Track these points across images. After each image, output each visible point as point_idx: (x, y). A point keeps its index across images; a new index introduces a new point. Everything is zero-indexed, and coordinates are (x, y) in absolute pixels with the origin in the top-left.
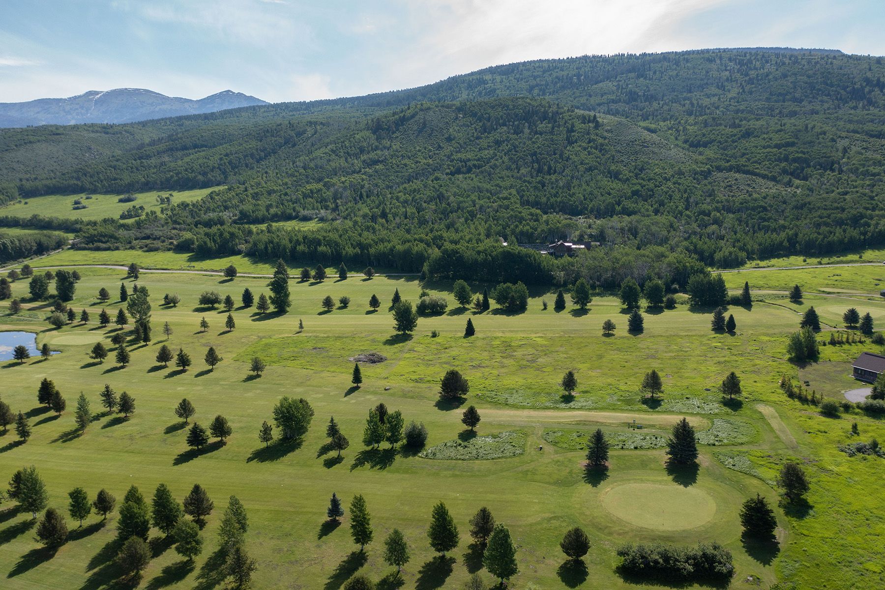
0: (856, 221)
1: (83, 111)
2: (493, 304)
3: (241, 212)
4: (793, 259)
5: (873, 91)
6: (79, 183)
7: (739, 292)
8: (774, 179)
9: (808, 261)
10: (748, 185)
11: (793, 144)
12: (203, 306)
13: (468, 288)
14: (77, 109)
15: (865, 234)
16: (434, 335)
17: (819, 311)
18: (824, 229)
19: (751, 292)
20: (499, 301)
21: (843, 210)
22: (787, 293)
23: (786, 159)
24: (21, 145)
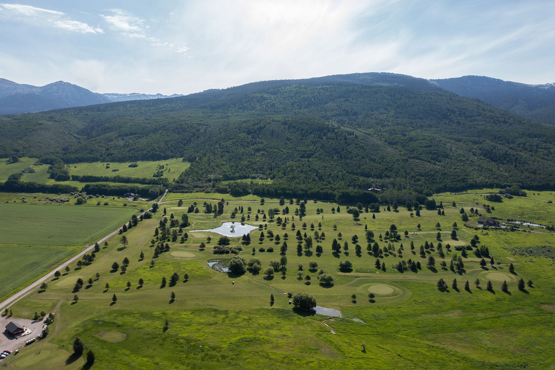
0: (463, 180)
2: (369, 210)
4: (447, 193)
5: (451, 115)
7: (439, 204)
8: (429, 162)
9: (452, 194)
10: (422, 165)
11: (431, 146)
13: (362, 205)
15: (466, 184)
16: (365, 218)
17: (464, 208)
18: (455, 183)
19: (442, 204)
20: (371, 209)
21: (459, 176)
22: (452, 204)
23: (431, 153)
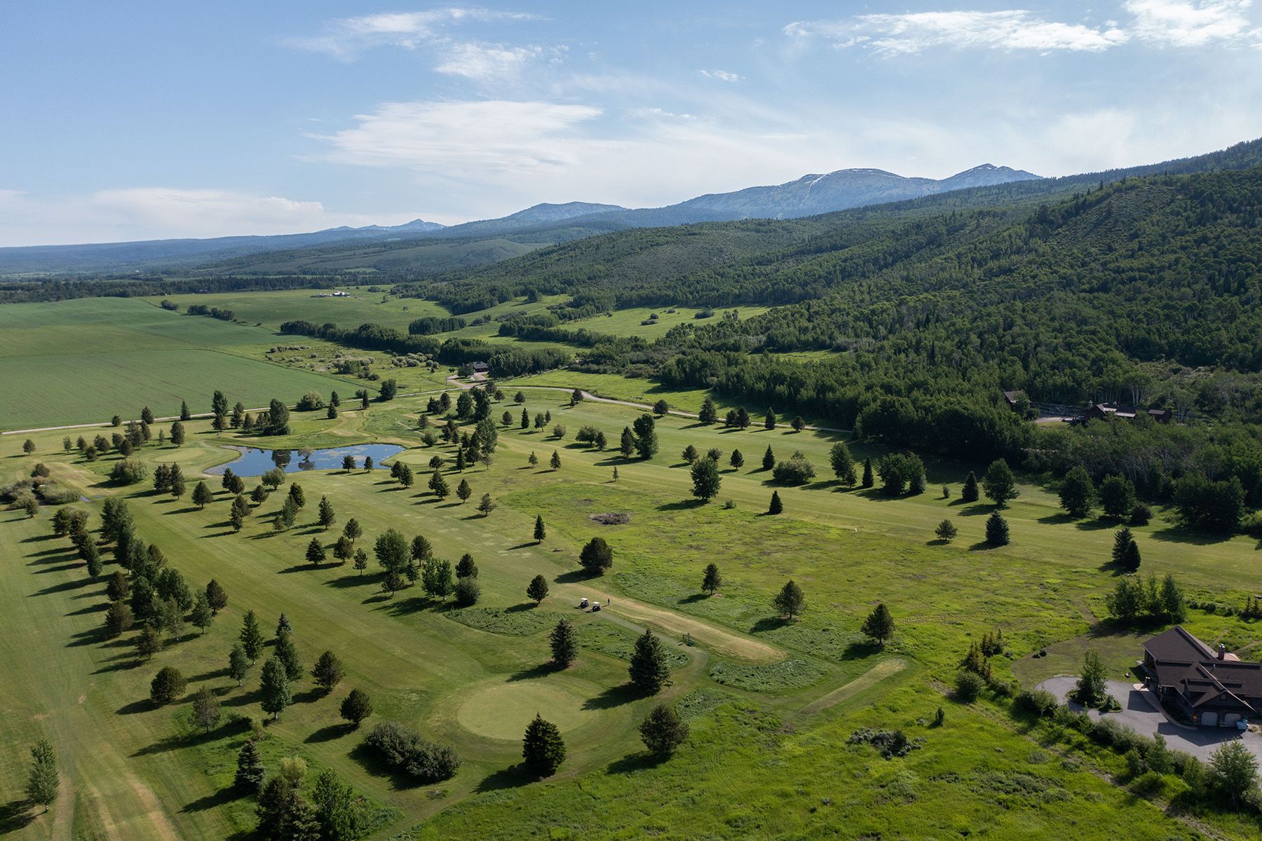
1: (795, 201)
2: (878, 481)
3: (769, 337)
6: (671, 293)
12: (578, 442)
14: (789, 199)
16: (728, 507)
24: (646, 248)
